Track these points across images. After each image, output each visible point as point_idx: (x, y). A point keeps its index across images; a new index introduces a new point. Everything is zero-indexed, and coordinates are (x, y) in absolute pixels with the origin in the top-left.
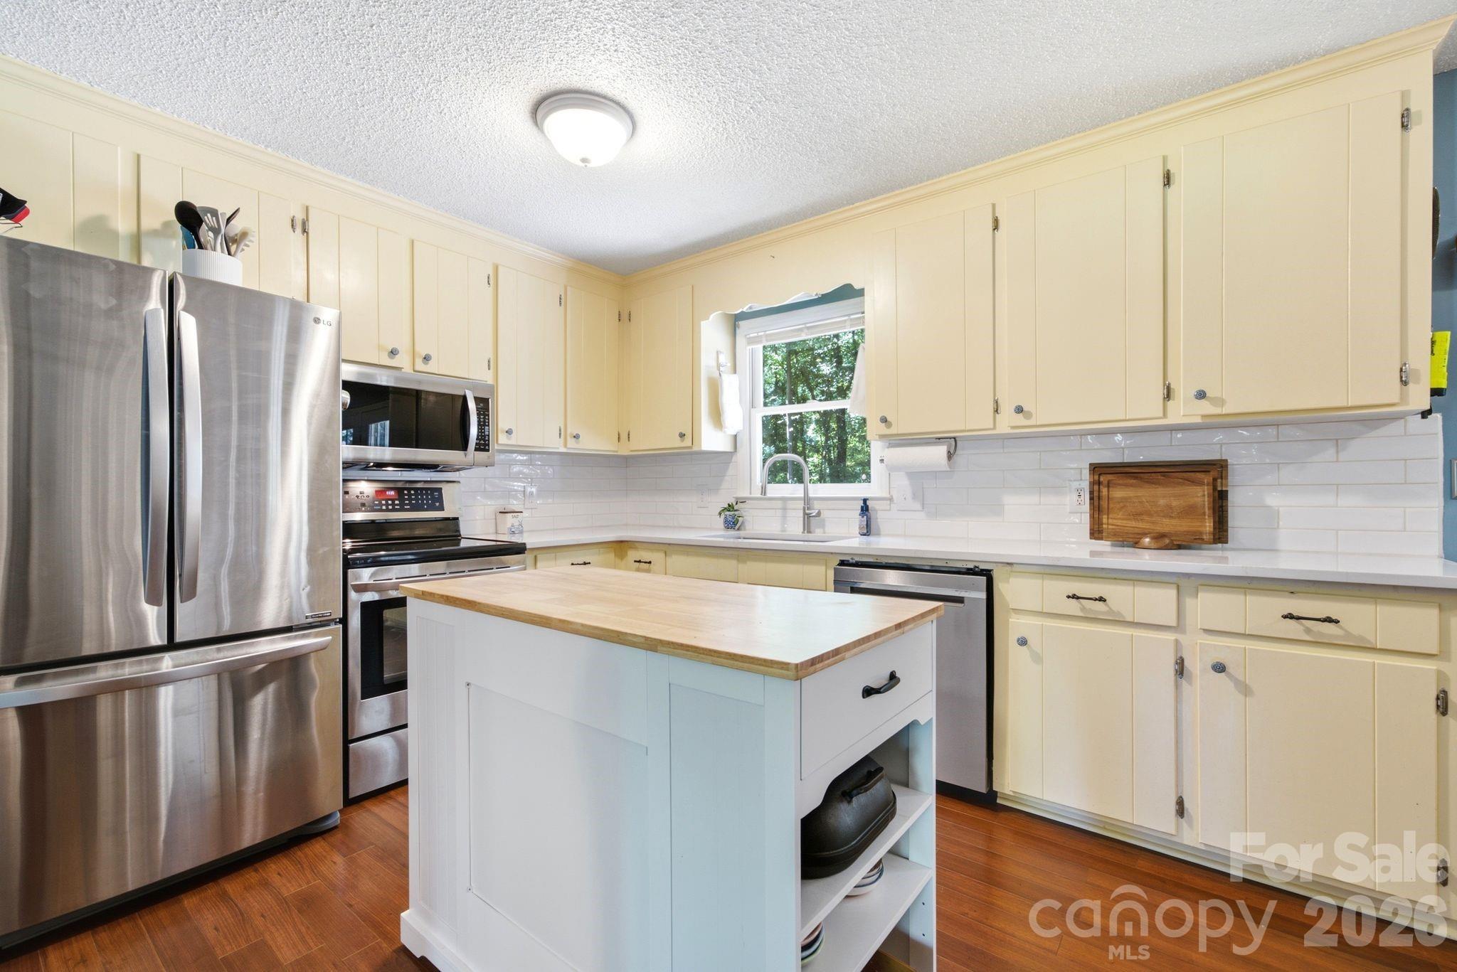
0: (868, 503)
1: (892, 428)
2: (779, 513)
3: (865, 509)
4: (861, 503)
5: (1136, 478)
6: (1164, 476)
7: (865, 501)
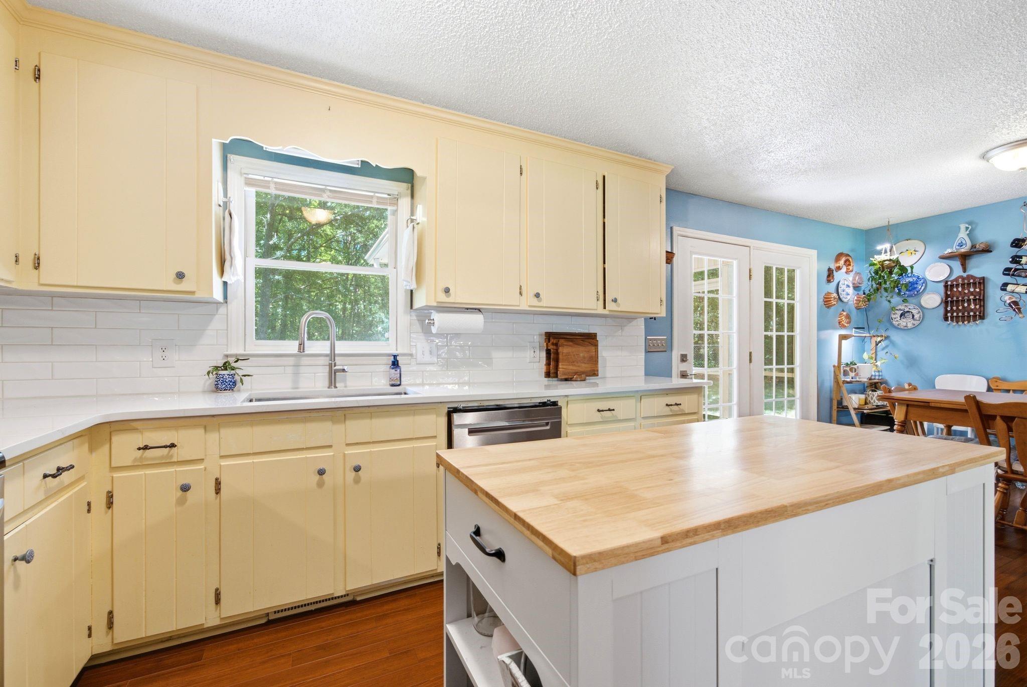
0: (398, 358)
1: (451, 297)
2: (290, 370)
3: (395, 364)
4: (392, 358)
5: (572, 341)
6: (583, 341)
7: (395, 356)
